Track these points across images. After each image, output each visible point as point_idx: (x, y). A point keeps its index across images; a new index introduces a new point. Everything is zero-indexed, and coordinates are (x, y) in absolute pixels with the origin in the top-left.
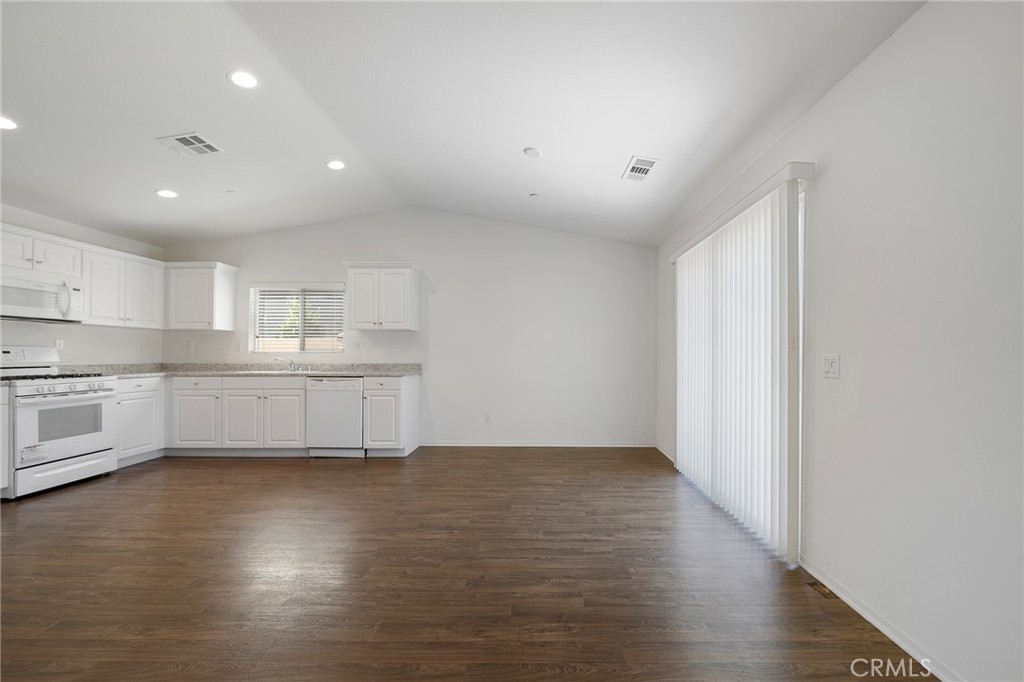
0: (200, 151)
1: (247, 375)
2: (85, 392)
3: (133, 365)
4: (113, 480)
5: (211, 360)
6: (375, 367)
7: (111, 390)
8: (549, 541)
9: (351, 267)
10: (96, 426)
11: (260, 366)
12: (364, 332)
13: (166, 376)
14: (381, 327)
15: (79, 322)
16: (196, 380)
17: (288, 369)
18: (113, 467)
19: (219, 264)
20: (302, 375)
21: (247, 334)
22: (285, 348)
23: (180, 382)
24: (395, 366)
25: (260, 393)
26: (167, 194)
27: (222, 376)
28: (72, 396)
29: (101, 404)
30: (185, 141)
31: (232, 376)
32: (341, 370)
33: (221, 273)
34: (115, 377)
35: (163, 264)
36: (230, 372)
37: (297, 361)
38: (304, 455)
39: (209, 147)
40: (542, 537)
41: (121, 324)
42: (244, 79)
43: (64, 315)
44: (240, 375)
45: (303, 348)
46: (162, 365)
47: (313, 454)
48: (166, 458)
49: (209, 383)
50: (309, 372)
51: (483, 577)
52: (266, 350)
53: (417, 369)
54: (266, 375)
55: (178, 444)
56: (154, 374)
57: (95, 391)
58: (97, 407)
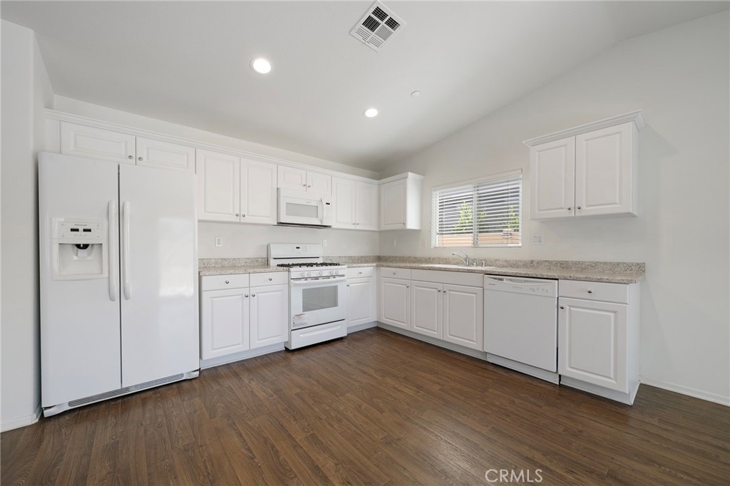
0: (385, 35)
1: (430, 269)
2: (328, 277)
3: (362, 257)
4: (345, 343)
5: (407, 253)
7: (343, 276)
9: (534, 145)
10: (335, 304)
11: (440, 261)
13: (377, 266)
14: (578, 213)
15: (330, 227)
16: (394, 270)
17: (463, 264)
18: (344, 334)
19: (410, 174)
20: (479, 272)
21: (430, 231)
22: (460, 243)
23: (385, 270)
25: (440, 287)
26: (372, 113)
27: (411, 268)
28: (321, 280)
29: (337, 286)
30: (371, 23)
31: (418, 268)
32: (518, 267)
33: (412, 181)
34: (346, 266)
35: (377, 182)
36: (416, 265)
37: (471, 255)
39: (391, 22)
41: (353, 227)
43: (321, 222)
44: (423, 269)
45: (476, 243)
46: (379, 257)
47: (491, 360)
48: (377, 328)
49: (402, 273)
52: (445, 246)
54: (445, 270)
55: (385, 320)
56: (370, 264)
57: (334, 277)
58: (335, 288)
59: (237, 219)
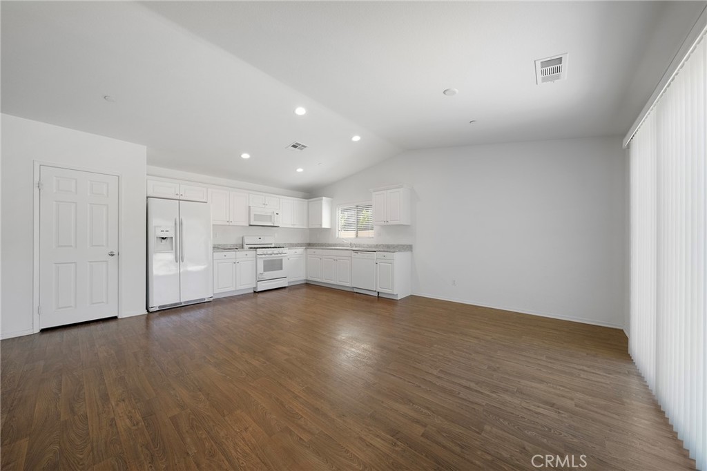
0: (302, 149)
2: (271, 254)
3: (298, 244)
4: (286, 290)
6: (388, 246)
7: (286, 254)
8: (551, 363)
9: (374, 191)
10: (281, 269)
11: (340, 245)
12: (382, 226)
13: (306, 248)
14: (388, 224)
16: (314, 250)
17: (349, 247)
18: (286, 285)
19: (324, 198)
20: (352, 250)
21: (336, 229)
22: (348, 236)
23: (310, 251)
24: (397, 246)
25: (335, 258)
26: (300, 170)
27: (322, 249)
28: (273, 255)
30: (294, 146)
31: (325, 249)
32: (372, 248)
33: (325, 201)
34: (288, 248)
35: (307, 200)
37: (353, 242)
38: (352, 290)
39: (303, 146)
40: (544, 359)
41: (292, 227)
42: (301, 111)
43: (274, 224)
44: (328, 249)
45: (357, 236)
46: (309, 244)
47: (356, 290)
48: (307, 283)
49: (319, 252)
50: (354, 248)
51: (498, 368)
52: (342, 237)
53: (409, 248)
54: (337, 249)
55: (310, 278)
56: (302, 248)
58: (281, 260)
59: (228, 224)
